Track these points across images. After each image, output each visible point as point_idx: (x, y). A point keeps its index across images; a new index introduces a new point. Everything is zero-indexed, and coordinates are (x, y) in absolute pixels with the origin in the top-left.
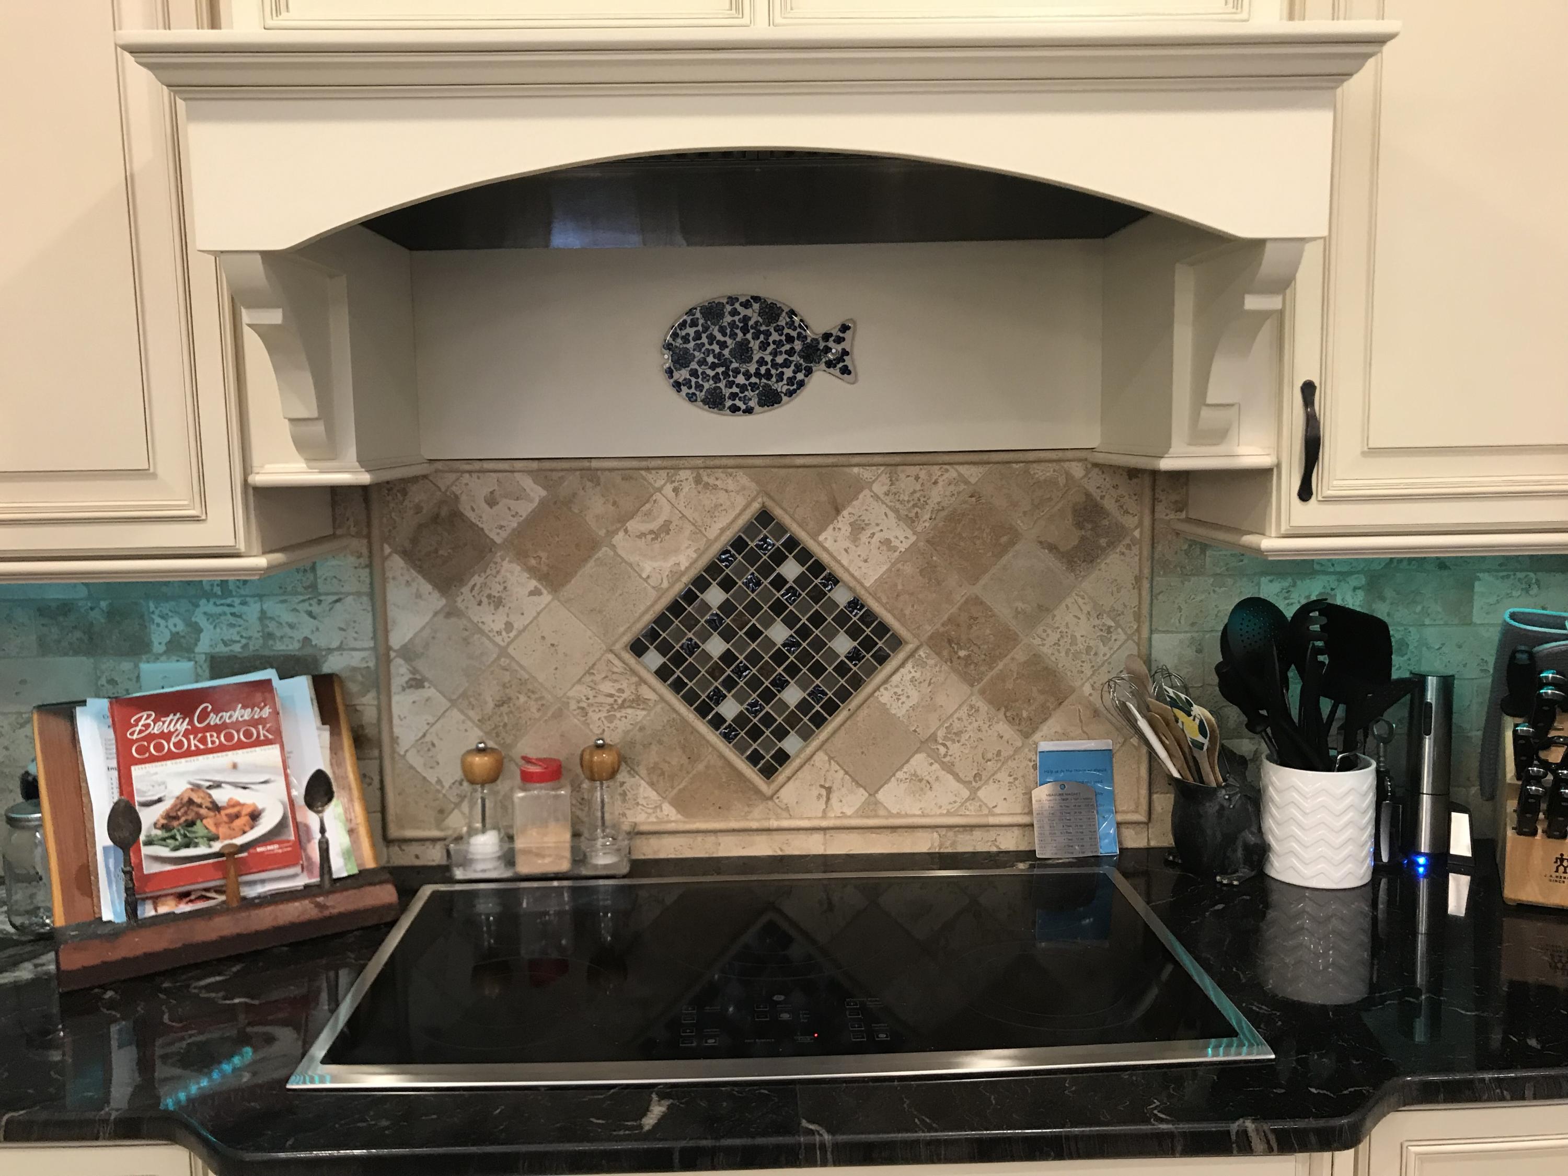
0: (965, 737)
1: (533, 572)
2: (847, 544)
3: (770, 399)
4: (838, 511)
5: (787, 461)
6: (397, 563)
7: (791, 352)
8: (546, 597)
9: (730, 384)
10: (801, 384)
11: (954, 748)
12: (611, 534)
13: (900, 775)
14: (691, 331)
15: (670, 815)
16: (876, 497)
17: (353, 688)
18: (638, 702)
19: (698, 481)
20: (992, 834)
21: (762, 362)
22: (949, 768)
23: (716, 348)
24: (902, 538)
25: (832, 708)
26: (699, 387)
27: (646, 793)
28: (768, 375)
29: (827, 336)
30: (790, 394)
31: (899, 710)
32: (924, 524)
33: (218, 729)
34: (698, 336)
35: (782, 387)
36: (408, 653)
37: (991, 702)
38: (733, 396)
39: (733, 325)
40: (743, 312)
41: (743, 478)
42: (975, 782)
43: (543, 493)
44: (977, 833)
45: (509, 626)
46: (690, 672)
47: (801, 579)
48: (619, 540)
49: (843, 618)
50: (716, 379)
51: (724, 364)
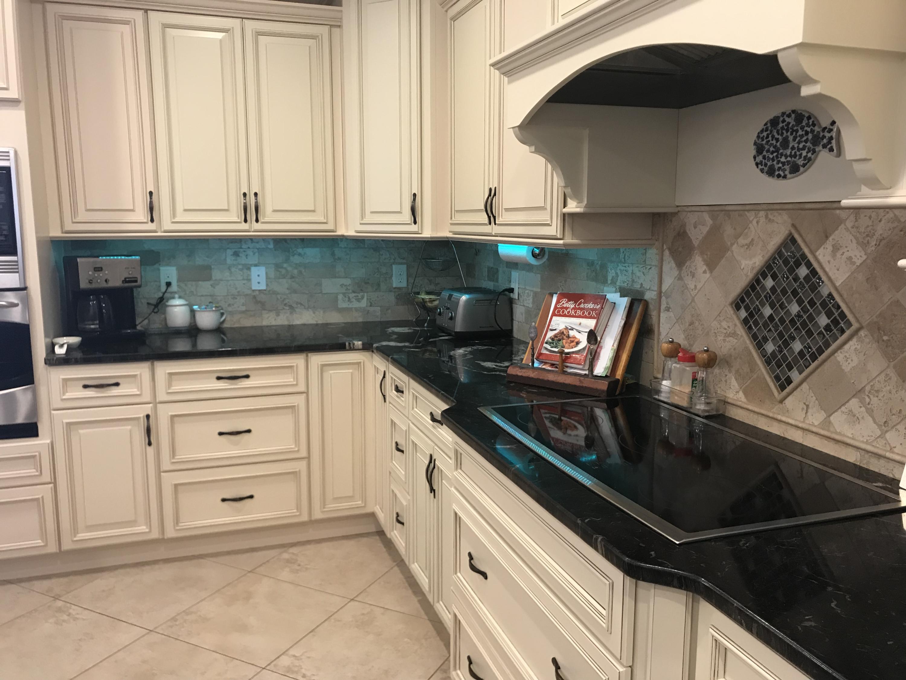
0: (881, 395)
1: (704, 260)
2: (830, 258)
3: (795, 169)
4: (827, 237)
5: (802, 206)
6: (667, 254)
7: (806, 141)
8: (708, 275)
9: (778, 162)
10: (810, 159)
11: (874, 400)
12: (732, 244)
13: (843, 408)
14: (765, 134)
15: (742, 397)
16: (847, 229)
17: (651, 307)
18: (734, 334)
19: (767, 217)
20: (891, 465)
21: (793, 148)
22: (870, 412)
23: (774, 142)
24: (859, 256)
25: (814, 358)
26: (766, 165)
27: (734, 383)
28: (795, 156)
29: (824, 129)
30: (804, 165)
31: (847, 367)
32: (871, 248)
33: (581, 309)
34: (768, 136)
35: (801, 162)
36: (666, 295)
37: (899, 375)
38: (779, 169)
39: (782, 128)
40: (788, 120)
41: (784, 216)
42: (884, 427)
43: (712, 222)
44: (882, 461)
45: (696, 286)
46: (756, 323)
47: (807, 278)
48: (735, 246)
49: (824, 304)
50: (773, 160)
51: (777, 151)
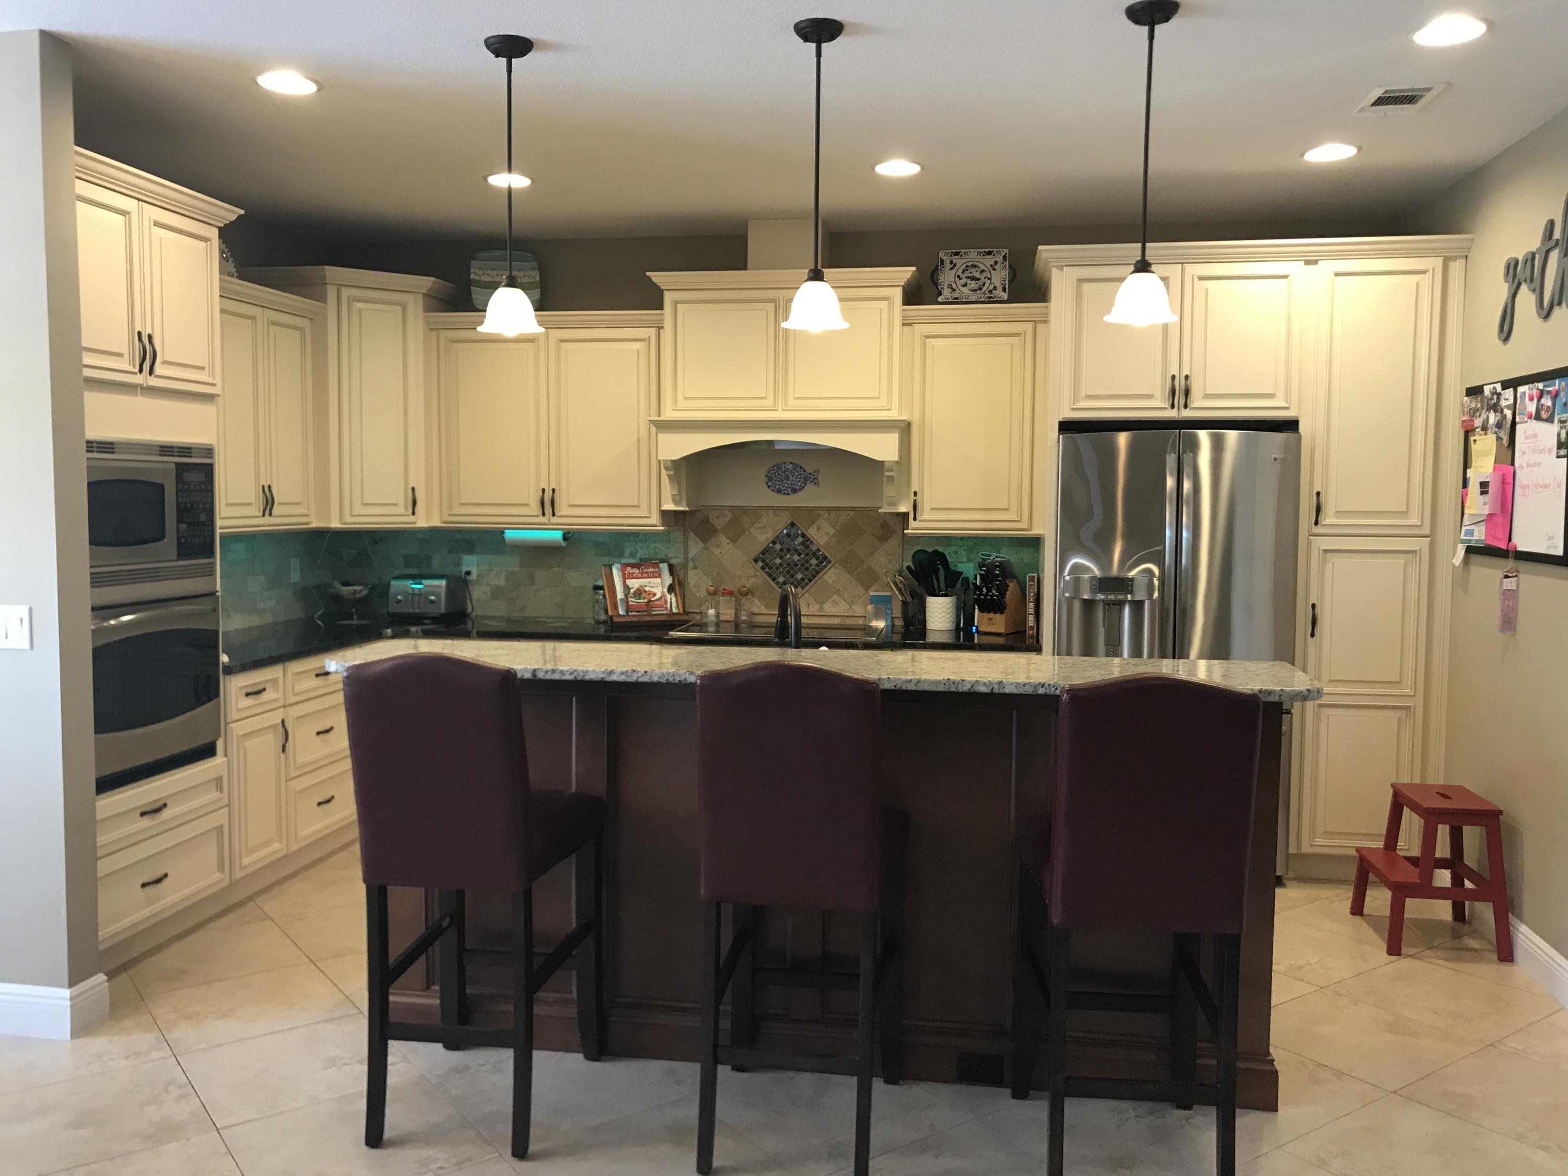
0: (848, 590)
1: (728, 538)
2: (816, 533)
3: (795, 491)
4: (813, 523)
5: (799, 508)
6: (692, 535)
7: (800, 478)
8: (731, 545)
9: (783, 487)
10: (803, 487)
11: (845, 593)
12: (750, 528)
13: (830, 600)
14: (773, 472)
15: (764, 610)
16: (825, 520)
17: (678, 568)
18: (754, 576)
19: (774, 513)
20: (856, 619)
21: (792, 481)
22: (844, 599)
23: (780, 477)
24: (832, 531)
25: (810, 580)
26: (775, 487)
27: (757, 602)
28: (794, 484)
29: (810, 474)
30: (800, 489)
31: (830, 581)
32: (838, 527)
33: (646, 573)
34: (775, 473)
35: (798, 488)
36: (693, 559)
37: (856, 580)
38: (784, 490)
39: (785, 470)
40: (788, 467)
41: (787, 513)
42: (851, 604)
43: (732, 515)
44: (852, 619)
45: (721, 553)
46: (770, 568)
47: (803, 543)
48: (752, 529)
49: (814, 554)
50: (780, 485)
51: (782, 481)
